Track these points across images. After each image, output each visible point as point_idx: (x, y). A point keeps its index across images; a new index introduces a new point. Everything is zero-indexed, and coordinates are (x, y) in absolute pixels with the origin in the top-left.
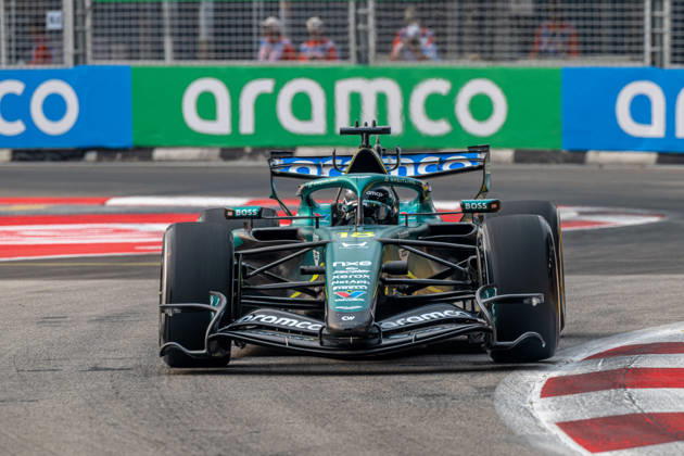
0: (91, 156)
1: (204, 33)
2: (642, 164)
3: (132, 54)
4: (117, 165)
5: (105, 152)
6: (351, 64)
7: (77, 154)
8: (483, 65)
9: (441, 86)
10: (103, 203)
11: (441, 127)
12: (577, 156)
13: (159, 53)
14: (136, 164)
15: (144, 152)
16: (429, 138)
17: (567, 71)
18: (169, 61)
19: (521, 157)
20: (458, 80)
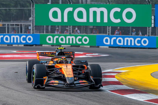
0: (34, 46)
1: (49, 30)
2: (107, 48)
3: (40, 32)
4: (38, 47)
5: (36, 45)
6: (68, 34)
7: (33, 45)
8: (86, 34)
9: (80, 37)
10: (35, 52)
12: (98, 47)
13: (43, 32)
14: (40, 47)
15: (41, 45)
16: (79, 44)
17: (97, 35)
18: (45, 33)
19: (91, 47)
20: (83, 37)
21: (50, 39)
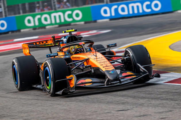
0: (10, 33)
1: (27, 9)
3: (15, 14)
4: (15, 34)
5: (13, 32)
6: (53, 11)
7: (7, 33)
8: (77, 8)
9: (70, 12)
10: (13, 40)
11: (71, 20)
12: (95, 21)
13: (19, 13)
14: (18, 33)
15: (19, 31)
16: (69, 22)
17: (93, 7)
18: (22, 14)
19: (86, 23)
20: (73, 11)
21: (29, 21)
